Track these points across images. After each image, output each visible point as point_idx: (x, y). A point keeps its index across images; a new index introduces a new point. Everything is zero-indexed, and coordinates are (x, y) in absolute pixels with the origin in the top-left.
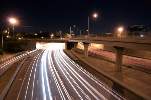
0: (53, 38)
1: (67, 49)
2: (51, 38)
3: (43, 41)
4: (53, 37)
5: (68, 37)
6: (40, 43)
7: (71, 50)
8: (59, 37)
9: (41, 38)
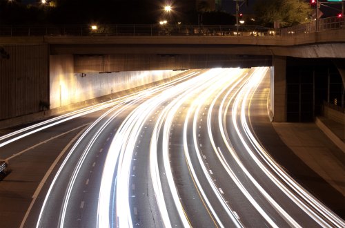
0: (173, 29)
1: (283, 114)
2: (158, 30)
3: (102, 56)
4: (172, 18)
5: (294, 25)
6: (76, 69)
7: (319, 123)
8: (224, 21)
9: (87, 32)
